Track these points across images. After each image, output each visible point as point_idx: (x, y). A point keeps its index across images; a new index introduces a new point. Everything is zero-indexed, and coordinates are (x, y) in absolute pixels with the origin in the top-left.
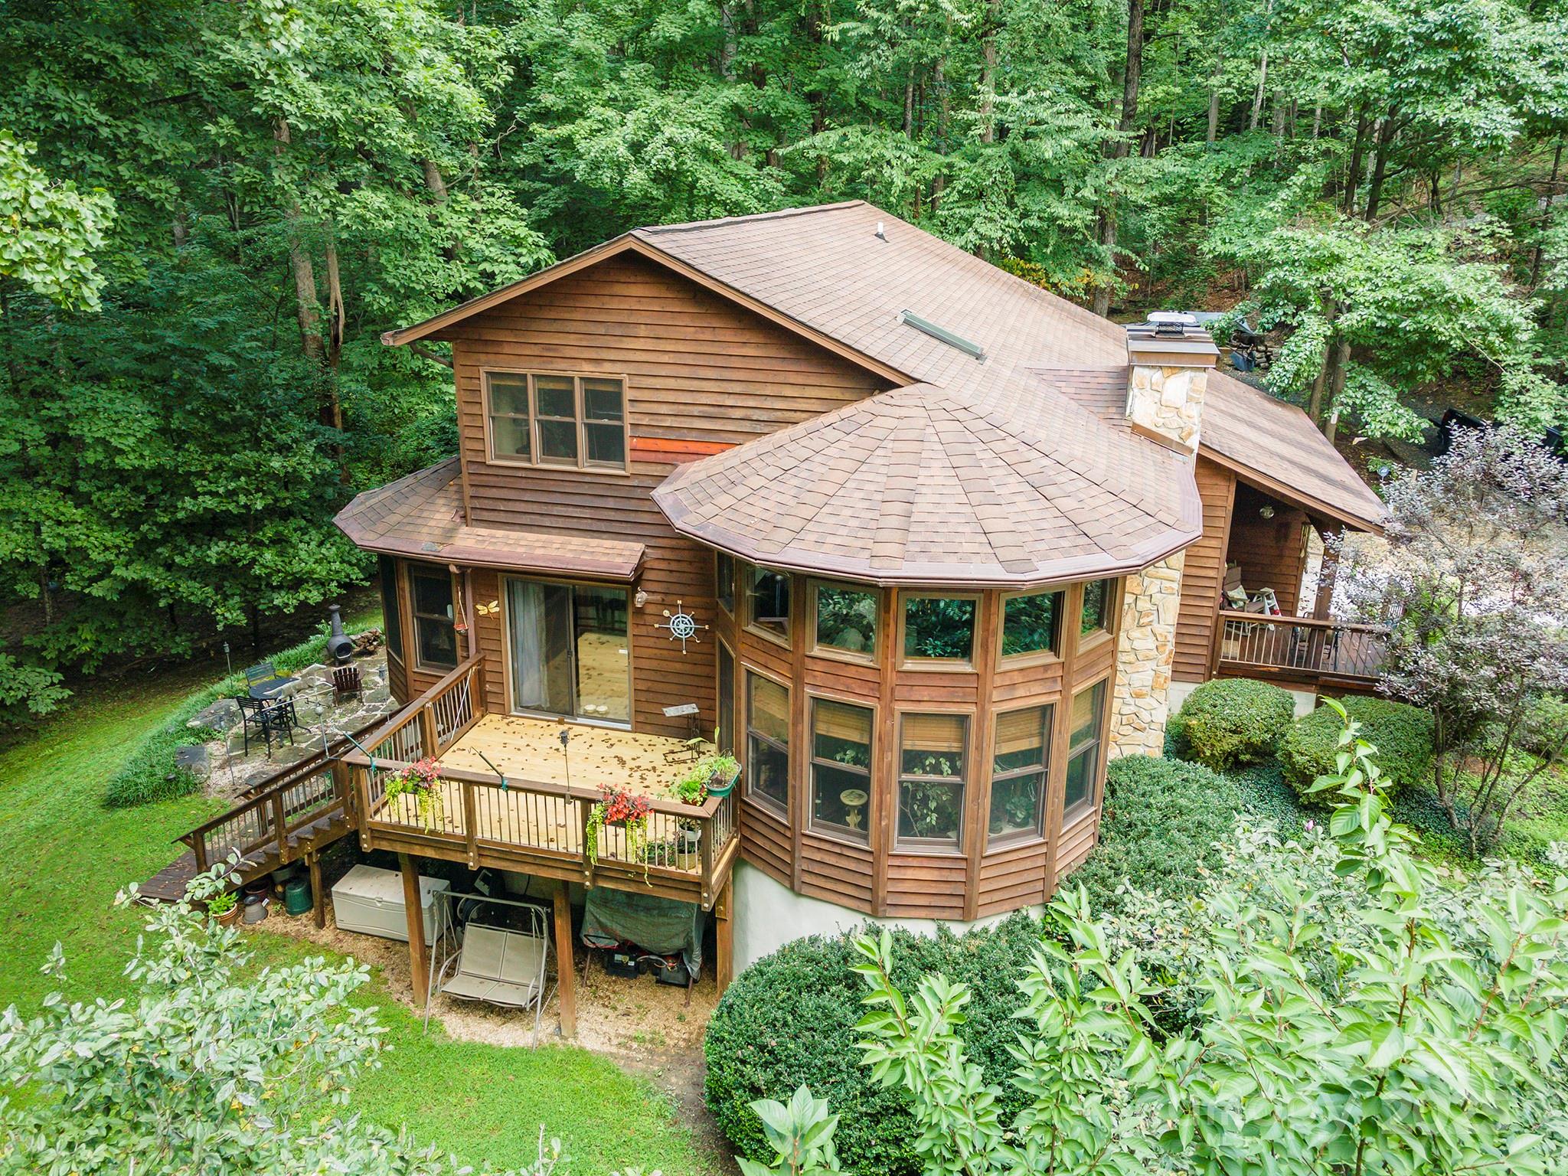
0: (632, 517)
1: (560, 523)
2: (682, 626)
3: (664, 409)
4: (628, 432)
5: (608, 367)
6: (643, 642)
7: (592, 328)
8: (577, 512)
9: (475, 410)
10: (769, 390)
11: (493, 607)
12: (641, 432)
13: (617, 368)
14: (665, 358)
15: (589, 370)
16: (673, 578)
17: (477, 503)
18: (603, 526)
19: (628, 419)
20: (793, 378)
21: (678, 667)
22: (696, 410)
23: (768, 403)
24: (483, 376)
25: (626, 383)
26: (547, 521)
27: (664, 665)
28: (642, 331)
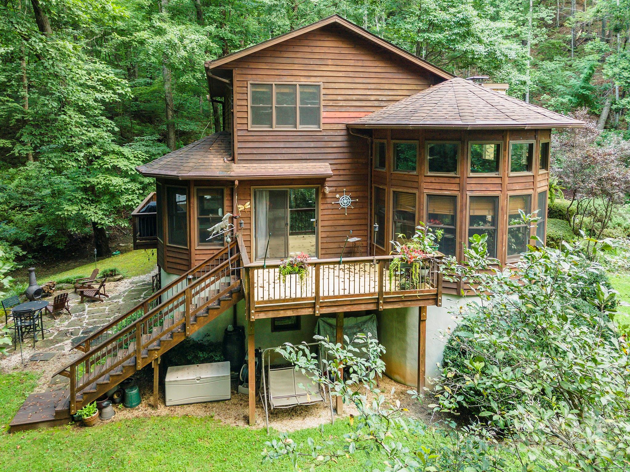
0: (323, 151)
1: (286, 157)
2: (345, 201)
3: (339, 98)
4: (322, 109)
5: (313, 79)
6: (326, 212)
7: (307, 61)
8: (295, 151)
9: (244, 103)
10: (386, 87)
11: (248, 205)
12: (327, 109)
13: (318, 79)
14: (341, 74)
15: (304, 81)
16: (341, 178)
17: (241, 151)
18: (307, 156)
19: (323, 103)
20: (396, 81)
21: (342, 222)
22: (354, 98)
23: (386, 93)
24: (249, 86)
25: (322, 87)
26: (279, 157)
27: (336, 223)
28: (330, 62)
